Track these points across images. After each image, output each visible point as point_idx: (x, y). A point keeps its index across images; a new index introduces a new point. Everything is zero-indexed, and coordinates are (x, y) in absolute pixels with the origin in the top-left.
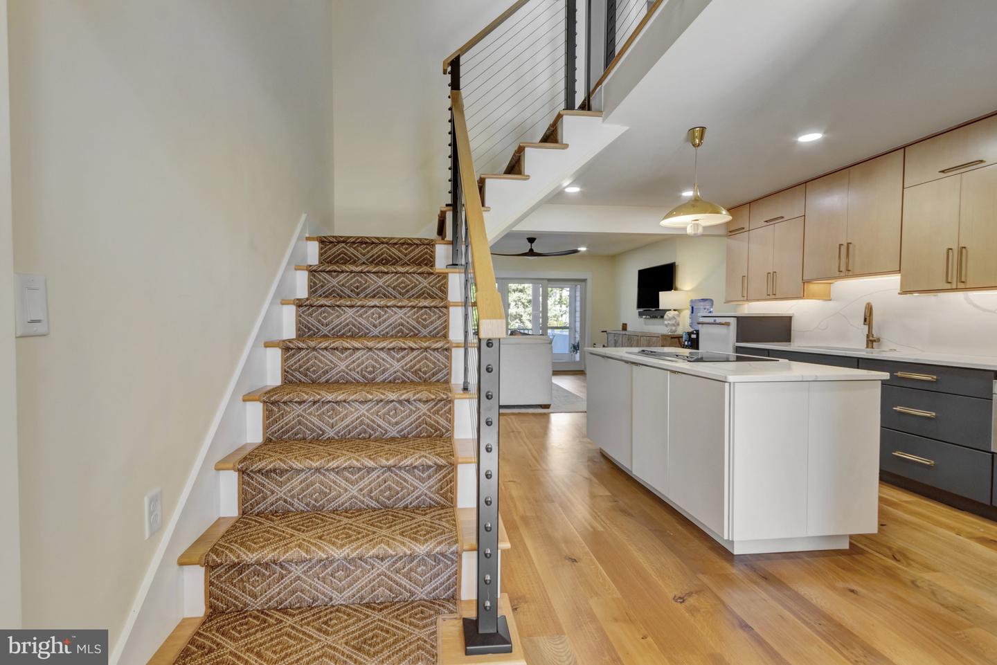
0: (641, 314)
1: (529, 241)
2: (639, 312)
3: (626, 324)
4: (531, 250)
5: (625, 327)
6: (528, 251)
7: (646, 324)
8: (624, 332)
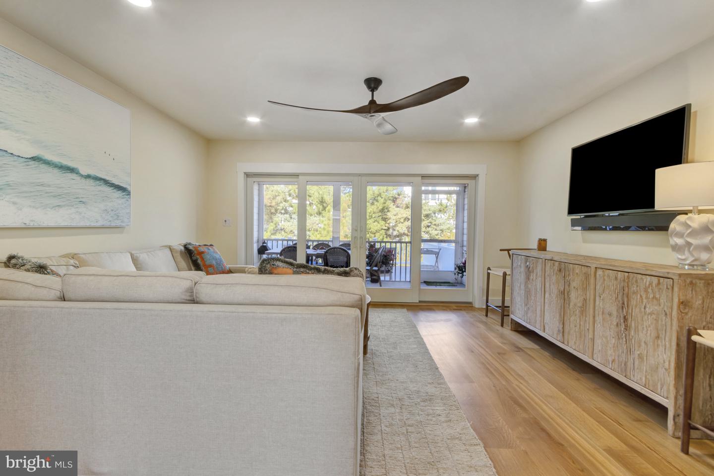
0: (574, 223)
1: (369, 87)
2: (572, 220)
3: (545, 240)
4: (373, 102)
5: (542, 245)
6: (367, 103)
7: (585, 241)
8: (542, 254)
